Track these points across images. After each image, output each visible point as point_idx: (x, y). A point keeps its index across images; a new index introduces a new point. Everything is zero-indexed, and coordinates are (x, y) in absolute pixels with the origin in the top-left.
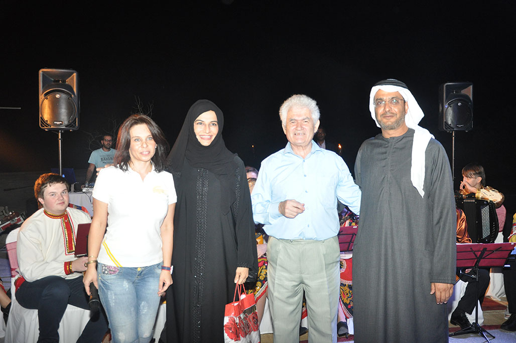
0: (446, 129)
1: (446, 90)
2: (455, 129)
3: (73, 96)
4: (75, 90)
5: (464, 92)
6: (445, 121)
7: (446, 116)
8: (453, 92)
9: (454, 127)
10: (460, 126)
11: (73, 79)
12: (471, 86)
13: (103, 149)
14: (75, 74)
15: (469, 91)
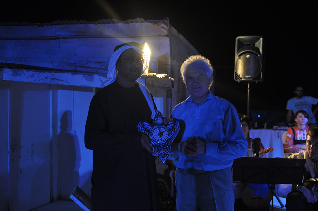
3: (259, 56)
4: (261, 51)
11: (260, 43)
13: (296, 98)
14: (261, 39)
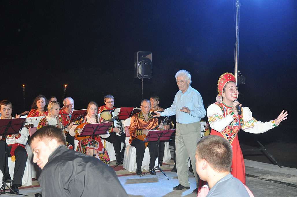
0: (139, 77)
1: (138, 56)
2: (143, 77)
5: (148, 57)
6: (138, 72)
7: (138, 70)
8: (142, 56)
9: (142, 76)
10: (146, 76)
12: (151, 54)
15: (150, 57)
